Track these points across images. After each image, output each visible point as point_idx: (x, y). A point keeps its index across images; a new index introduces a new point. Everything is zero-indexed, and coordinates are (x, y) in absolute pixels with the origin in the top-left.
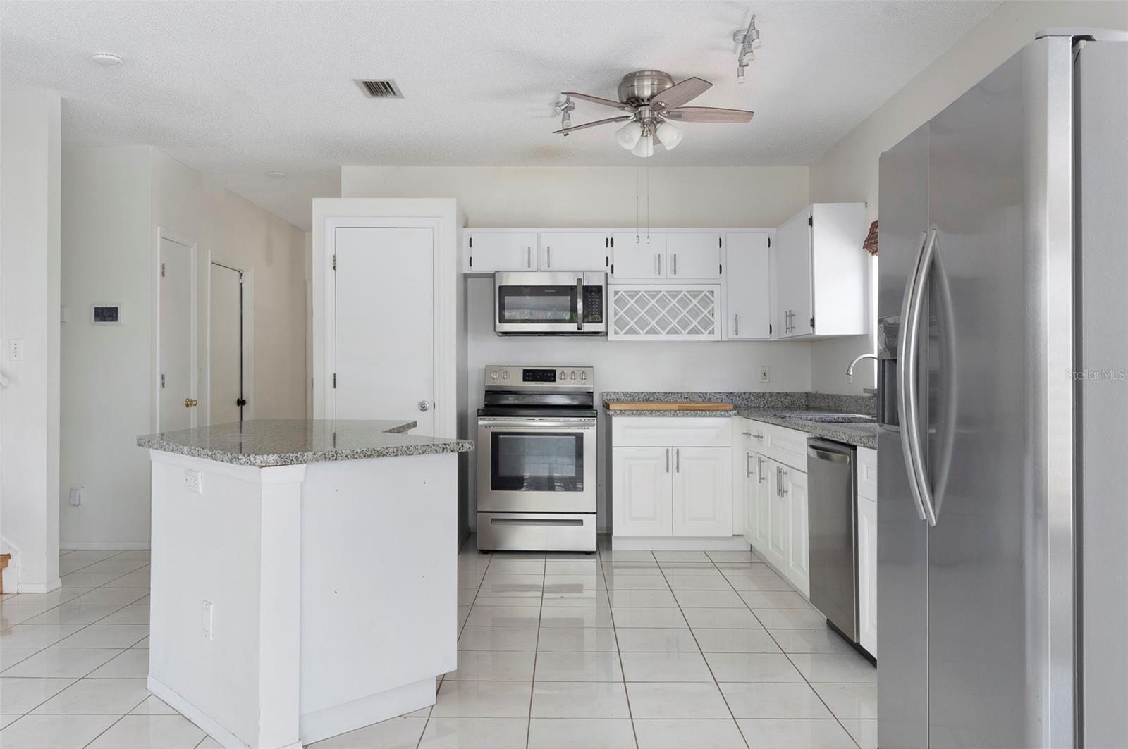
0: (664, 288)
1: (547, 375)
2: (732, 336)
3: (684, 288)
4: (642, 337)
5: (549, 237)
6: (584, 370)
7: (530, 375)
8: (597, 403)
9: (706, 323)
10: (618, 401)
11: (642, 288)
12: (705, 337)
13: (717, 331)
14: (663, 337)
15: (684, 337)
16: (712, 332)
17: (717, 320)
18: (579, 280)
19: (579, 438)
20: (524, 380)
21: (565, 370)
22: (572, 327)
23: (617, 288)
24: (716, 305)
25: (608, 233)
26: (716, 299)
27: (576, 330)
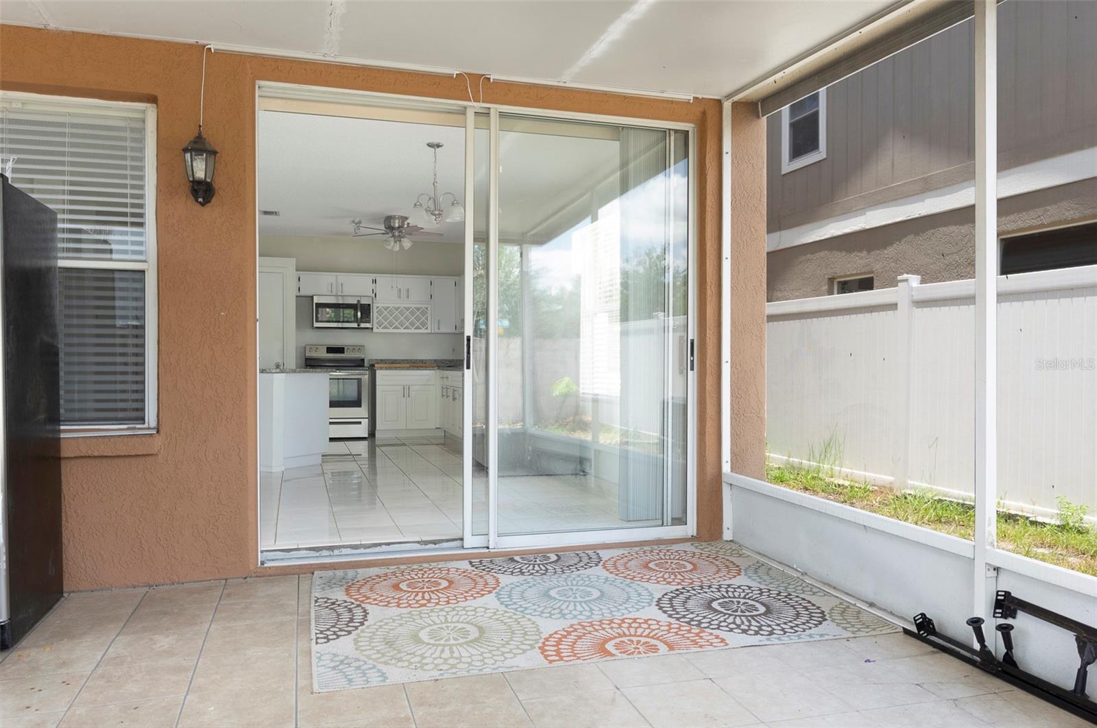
0: (402, 306)
1: (340, 350)
2: (437, 331)
3: (413, 306)
4: (391, 330)
5: (343, 277)
6: (360, 348)
7: (330, 350)
8: (366, 364)
9: (424, 324)
10: (378, 363)
11: (391, 305)
12: (423, 331)
13: (429, 328)
14: (402, 330)
15: (413, 331)
16: (427, 328)
17: (429, 323)
18: (358, 301)
19: (359, 381)
20: (327, 352)
21: (350, 347)
22: (355, 325)
23: (378, 305)
24: (429, 315)
25: (373, 276)
26: (429, 312)
27: (357, 326)
